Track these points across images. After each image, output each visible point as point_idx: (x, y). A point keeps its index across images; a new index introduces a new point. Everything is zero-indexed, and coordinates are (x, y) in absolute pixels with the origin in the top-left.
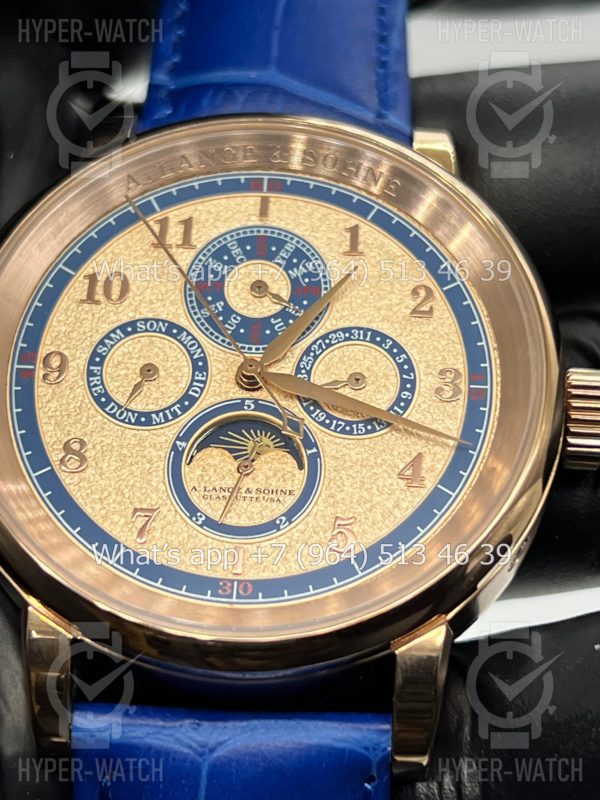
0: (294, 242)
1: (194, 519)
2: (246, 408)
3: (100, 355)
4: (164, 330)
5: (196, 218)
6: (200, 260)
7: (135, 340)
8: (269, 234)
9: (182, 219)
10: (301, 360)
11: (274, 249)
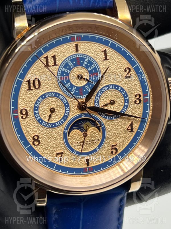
0: (88, 58)
2: (82, 116)
3: (37, 107)
4: (54, 95)
5: (56, 54)
6: (60, 69)
7: (46, 100)
8: (80, 56)
9: (52, 56)
10: (95, 98)
11: (82, 61)
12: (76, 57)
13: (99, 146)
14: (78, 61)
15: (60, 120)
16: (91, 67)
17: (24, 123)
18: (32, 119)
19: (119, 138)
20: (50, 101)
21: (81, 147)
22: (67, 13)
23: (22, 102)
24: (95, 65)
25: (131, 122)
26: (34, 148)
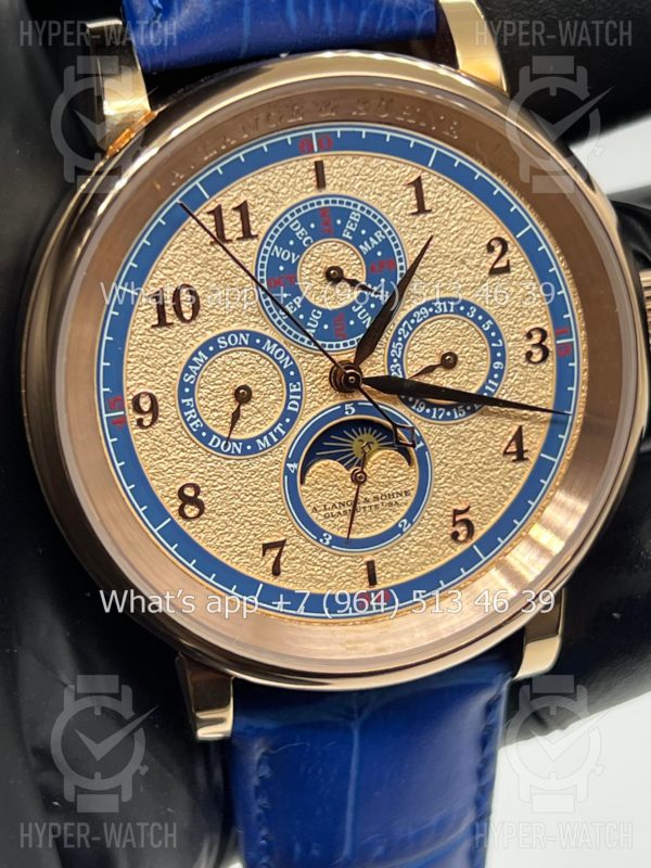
0: (358, 209)
1: (321, 540)
3: (188, 385)
4: (246, 342)
5: (250, 199)
6: (266, 251)
7: (220, 360)
8: (330, 205)
9: (235, 205)
11: (339, 222)
12: (316, 207)
13: (411, 515)
14: (325, 221)
15: (271, 429)
16: (371, 239)
17: (146, 444)
18: (175, 428)
19: (477, 484)
20: (234, 363)
21: (346, 519)
22: (283, 55)
23: (137, 370)
24: (383, 233)
25: (515, 428)
26: (185, 529)
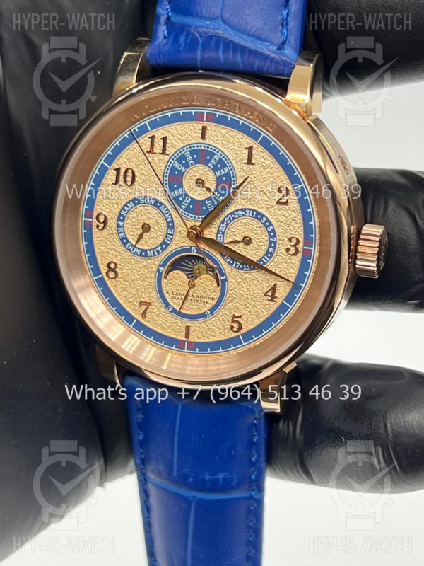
0: (219, 154)
1: (167, 308)
2: (192, 251)
3: (122, 215)
4: (153, 203)
5: (169, 136)
6: (171, 163)
7: (140, 208)
8: (206, 149)
9: (161, 137)
10: (220, 226)
11: (208, 158)
12: (199, 148)
13: (212, 310)
14: (202, 156)
15: (155, 248)
16: (222, 170)
17: (99, 237)
18: (113, 234)
19: (248, 305)
20: (146, 212)
21: (182, 301)
23: (102, 202)
24: (228, 169)
25: (273, 284)
26: (107, 282)
